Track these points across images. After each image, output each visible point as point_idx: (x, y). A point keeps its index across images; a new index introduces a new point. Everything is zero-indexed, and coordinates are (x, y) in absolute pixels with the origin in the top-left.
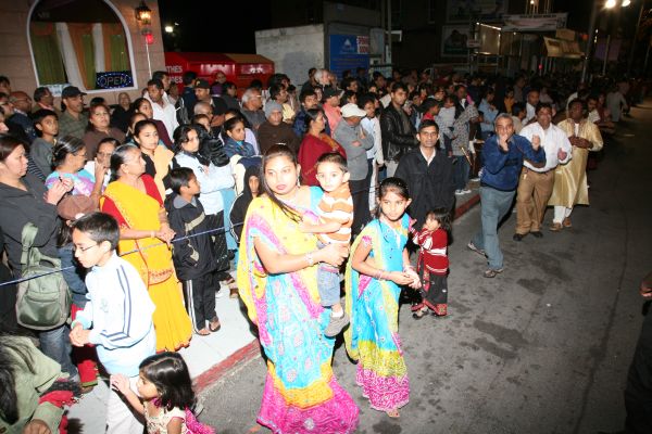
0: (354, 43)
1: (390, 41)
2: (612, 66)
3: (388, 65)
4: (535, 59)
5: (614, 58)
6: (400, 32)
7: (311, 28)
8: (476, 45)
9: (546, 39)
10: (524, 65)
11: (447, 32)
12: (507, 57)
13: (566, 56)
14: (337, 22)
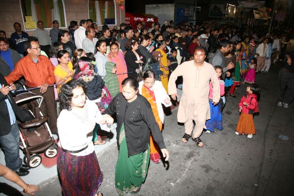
0: (184, 11)
1: (196, 11)
2: (281, 23)
3: (194, 20)
4: (249, 20)
5: (282, 20)
6: (200, 7)
7: (169, 5)
8: (226, 13)
9: (254, 11)
10: (244, 22)
11: (212, 6)
12: (238, 18)
13: (262, 18)
14: (180, 3)
